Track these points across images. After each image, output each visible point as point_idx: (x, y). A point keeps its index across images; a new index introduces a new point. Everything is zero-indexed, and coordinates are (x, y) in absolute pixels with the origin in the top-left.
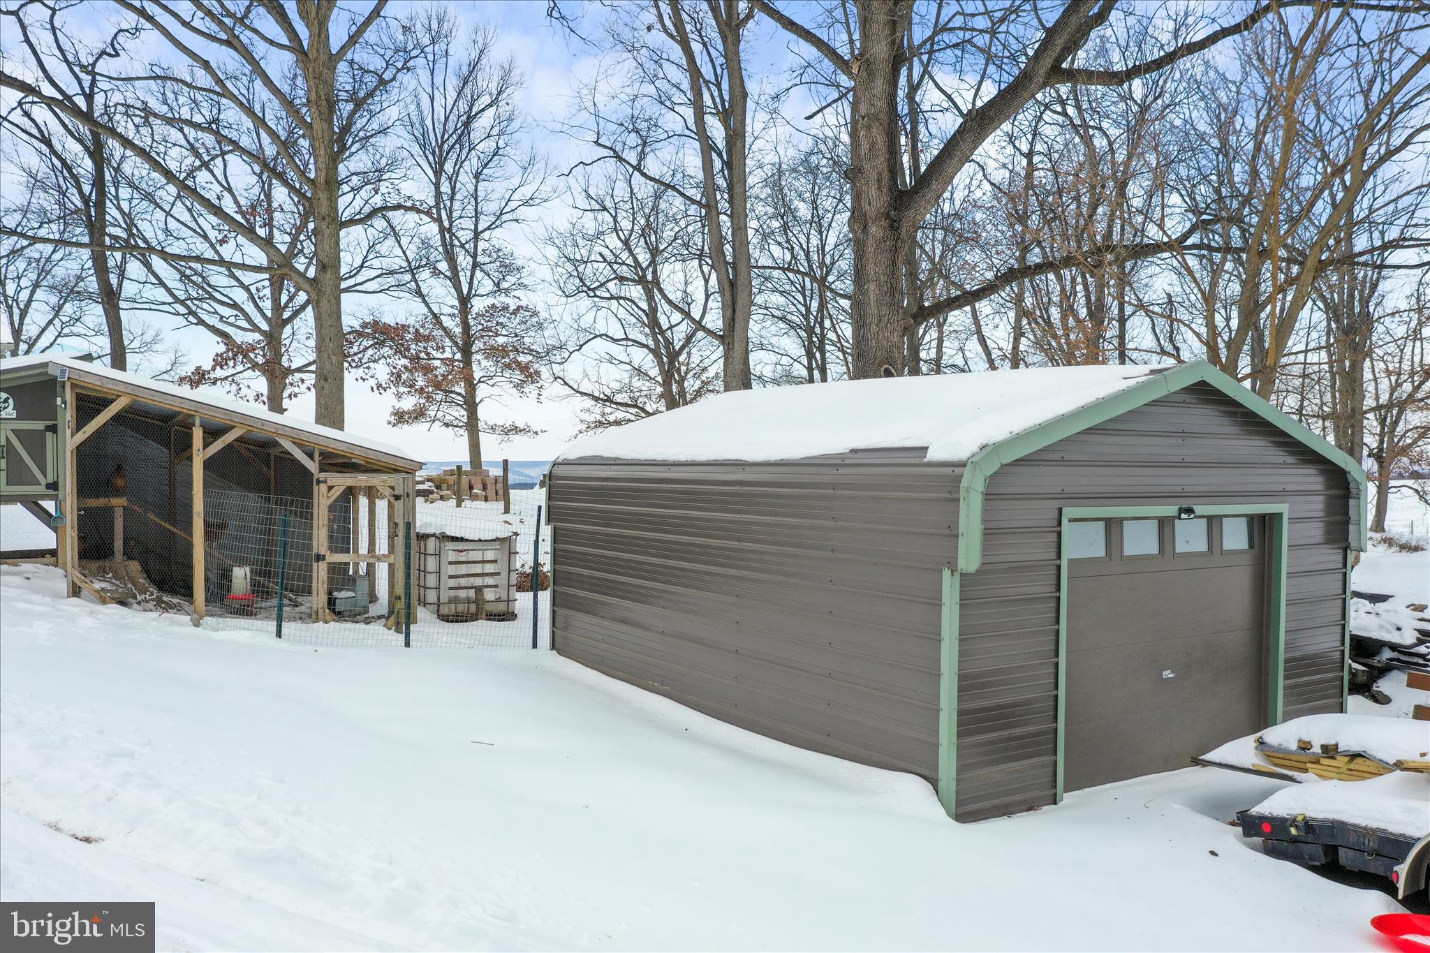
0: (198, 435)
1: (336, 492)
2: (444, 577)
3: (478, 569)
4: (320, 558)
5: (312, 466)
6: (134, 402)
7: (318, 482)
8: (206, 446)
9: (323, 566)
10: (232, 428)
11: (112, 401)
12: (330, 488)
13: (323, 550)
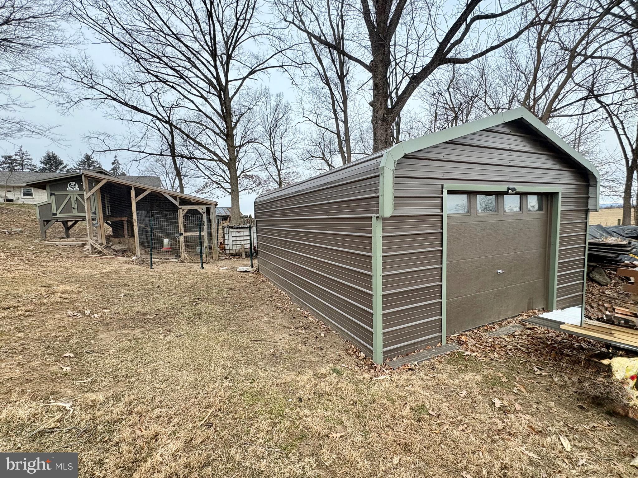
0: (133, 193)
1: (185, 211)
2: (231, 241)
3: (242, 238)
4: (181, 234)
5: (177, 203)
6: (108, 182)
7: (179, 209)
8: (136, 196)
9: (182, 237)
10: (145, 190)
11: (100, 181)
12: (183, 210)
13: (182, 232)
